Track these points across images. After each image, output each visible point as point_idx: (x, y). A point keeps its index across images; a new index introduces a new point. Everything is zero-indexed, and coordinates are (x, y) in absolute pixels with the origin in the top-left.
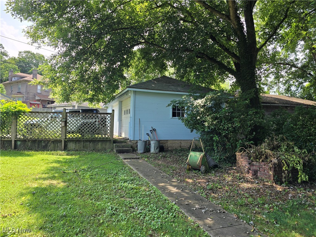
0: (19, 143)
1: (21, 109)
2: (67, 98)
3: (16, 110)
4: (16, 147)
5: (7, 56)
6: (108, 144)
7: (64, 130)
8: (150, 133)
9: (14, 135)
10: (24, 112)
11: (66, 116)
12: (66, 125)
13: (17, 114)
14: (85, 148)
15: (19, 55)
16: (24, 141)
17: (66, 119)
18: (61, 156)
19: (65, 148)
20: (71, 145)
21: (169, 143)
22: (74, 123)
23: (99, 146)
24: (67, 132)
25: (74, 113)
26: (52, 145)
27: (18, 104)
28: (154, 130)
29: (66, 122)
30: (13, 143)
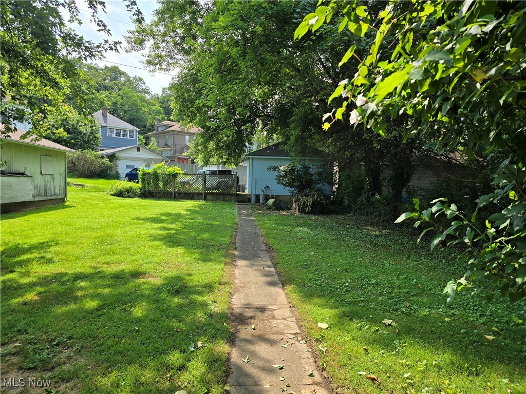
0: (176, 195)
1: (177, 172)
2: (206, 163)
3: (175, 173)
4: (174, 198)
5: (148, 93)
6: (233, 197)
7: (204, 187)
8: (264, 190)
9: (174, 189)
10: (179, 174)
11: (205, 176)
12: (205, 183)
13: (175, 175)
14: (218, 199)
15: (163, 92)
16: (179, 193)
17: (205, 178)
18: (202, 202)
19: (205, 199)
20: (209, 197)
21: (280, 197)
22: (212, 182)
23: (227, 198)
24: (206, 189)
25: (213, 173)
26: (197, 196)
27: (176, 169)
28: (268, 187)
29: (205, 181)
30: (173, 194)
